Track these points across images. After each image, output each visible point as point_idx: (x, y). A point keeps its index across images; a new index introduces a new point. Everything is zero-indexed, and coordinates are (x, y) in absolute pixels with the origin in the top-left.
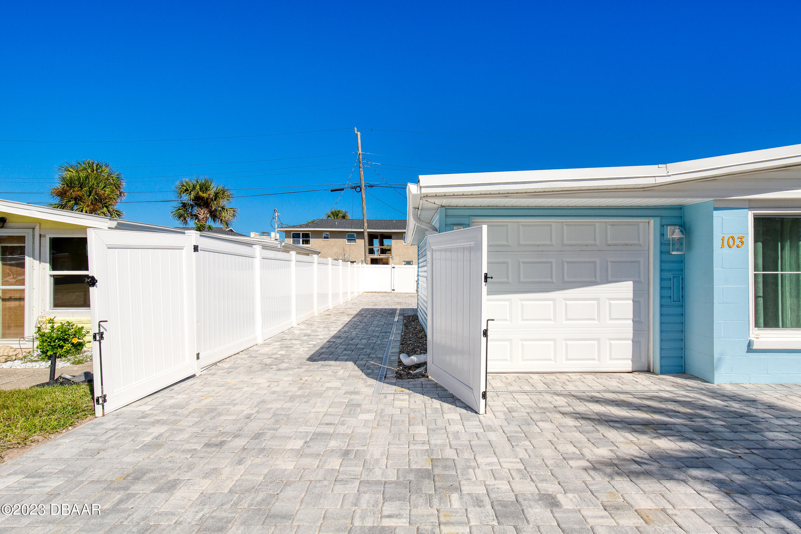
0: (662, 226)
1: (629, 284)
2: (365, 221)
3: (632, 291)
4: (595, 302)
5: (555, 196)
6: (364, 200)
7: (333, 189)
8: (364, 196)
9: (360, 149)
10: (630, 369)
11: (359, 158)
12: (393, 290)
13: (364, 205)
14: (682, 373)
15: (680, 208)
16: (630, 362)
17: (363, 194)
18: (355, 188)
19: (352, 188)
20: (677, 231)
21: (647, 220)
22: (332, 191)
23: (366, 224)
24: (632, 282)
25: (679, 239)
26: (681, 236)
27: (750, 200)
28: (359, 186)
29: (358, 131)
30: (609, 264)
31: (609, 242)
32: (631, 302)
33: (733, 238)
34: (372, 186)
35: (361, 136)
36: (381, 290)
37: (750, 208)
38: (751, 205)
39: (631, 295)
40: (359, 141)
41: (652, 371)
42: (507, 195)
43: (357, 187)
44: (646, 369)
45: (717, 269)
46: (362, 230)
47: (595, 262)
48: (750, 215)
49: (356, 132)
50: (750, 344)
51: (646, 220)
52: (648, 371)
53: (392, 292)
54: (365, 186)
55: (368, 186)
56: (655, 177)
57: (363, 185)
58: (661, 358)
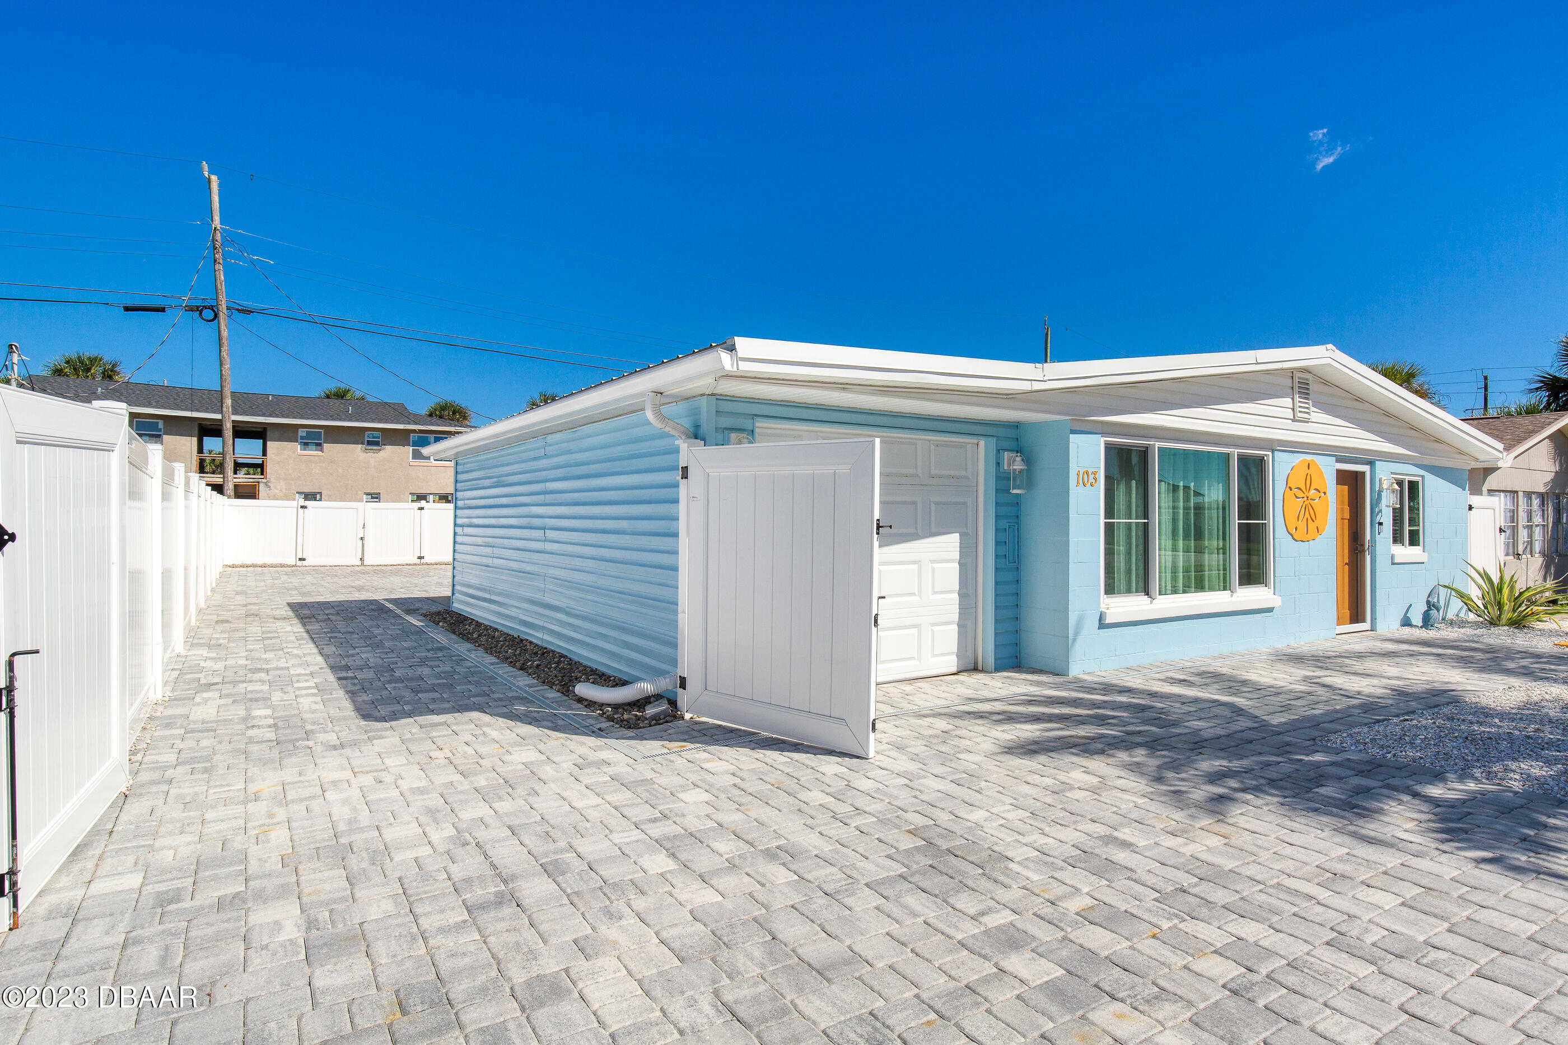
0: (998, 451)
1: (955, 537)
2: (227, 392)
3: (958, 549)
4: (915, 567)
5: (905, 395)
6: (224, 341)
7: (130, 303)
8: (225, 333)
9: (217, 218)
10: (954, 669)
11: (214, 240)
12: (300, 559)
13: (224, 354)
14: (1017, 667)
15: (1016, 426)
16: (954, 658)
17: (223, 327)
18: (199, 310)
19: (190, 309)
20: (1018, 459)
21: (976, 441)
22: (127, 309)
23: (228, 402)
24: (958, 535)
25: (1021, 471)
26: (1024, 467)
27: (1102, 423)
28: (212, 308)
29: (210, 172)
30: (933, 506)
31: (934, 472)
32: (957, 565)
33: (1087, 473)
34: (247, 312)
35: (220, 185)
36: (268, 561)
37: (1103, 434)
38: (1106, 429)
39: (957, 555)
40: (216, 198)
41: (980, 668)
42: (844, 386)
43: (205, 307)
44: (972, 666)
45: (1072, 515)
46: (219, 416)
47: (915, 503)
48: (1101, 441)
49: (206, 174)
50: (1102, 617)
51: (973, 440)
52: (975, 669)
53: (299, 563)
54: (228, 308)
55: (238, 310)
56: (1031, 380)
57: (224, 307)
58: (996, 646)
